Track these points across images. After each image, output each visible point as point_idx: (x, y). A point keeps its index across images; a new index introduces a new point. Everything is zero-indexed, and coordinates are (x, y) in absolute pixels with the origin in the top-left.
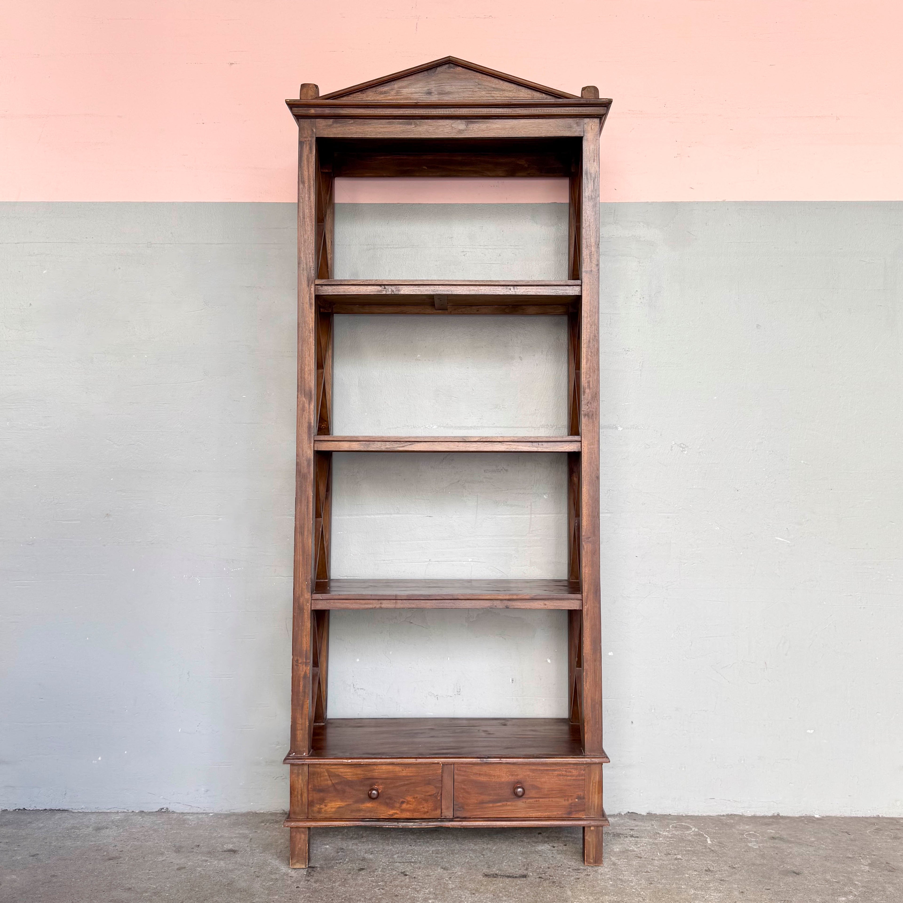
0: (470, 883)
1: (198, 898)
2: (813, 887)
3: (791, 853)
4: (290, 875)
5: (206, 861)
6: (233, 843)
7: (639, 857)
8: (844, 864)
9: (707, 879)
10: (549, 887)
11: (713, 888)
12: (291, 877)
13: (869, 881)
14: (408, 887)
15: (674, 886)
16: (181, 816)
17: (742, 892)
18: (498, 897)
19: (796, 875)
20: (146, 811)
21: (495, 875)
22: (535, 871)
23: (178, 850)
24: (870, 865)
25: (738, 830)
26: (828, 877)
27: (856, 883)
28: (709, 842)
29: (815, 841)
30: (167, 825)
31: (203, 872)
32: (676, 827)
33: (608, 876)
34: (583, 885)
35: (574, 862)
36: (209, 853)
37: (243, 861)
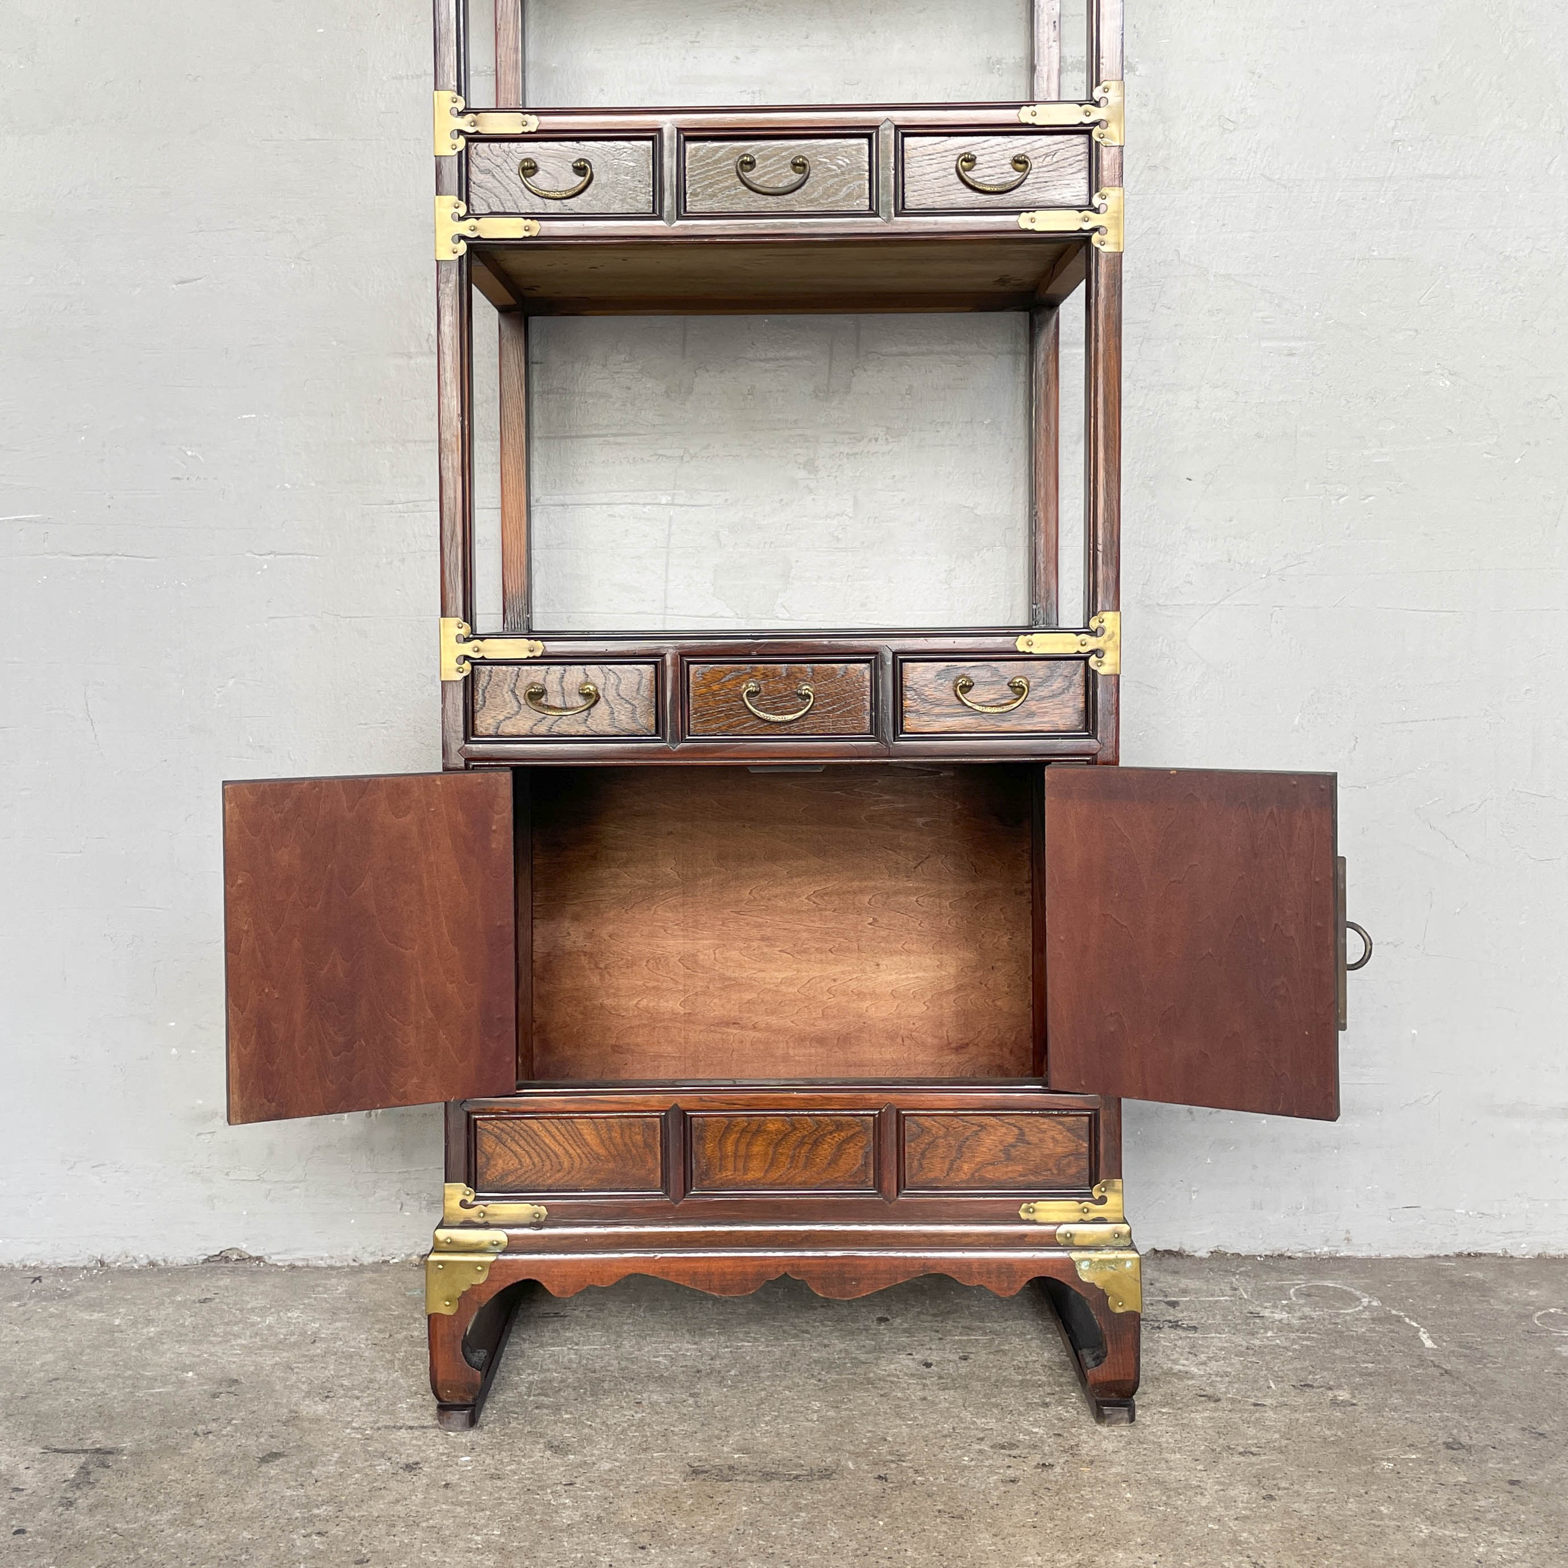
0: (635, 1505)
7: (1209, 1398)
21: (726, 1471)
22: (865, 1454)
25: (1508, 1302)
28: (1429, 1344)
32: (1309, 1295)
33: (1113, 1470)
35: (998, 1420)
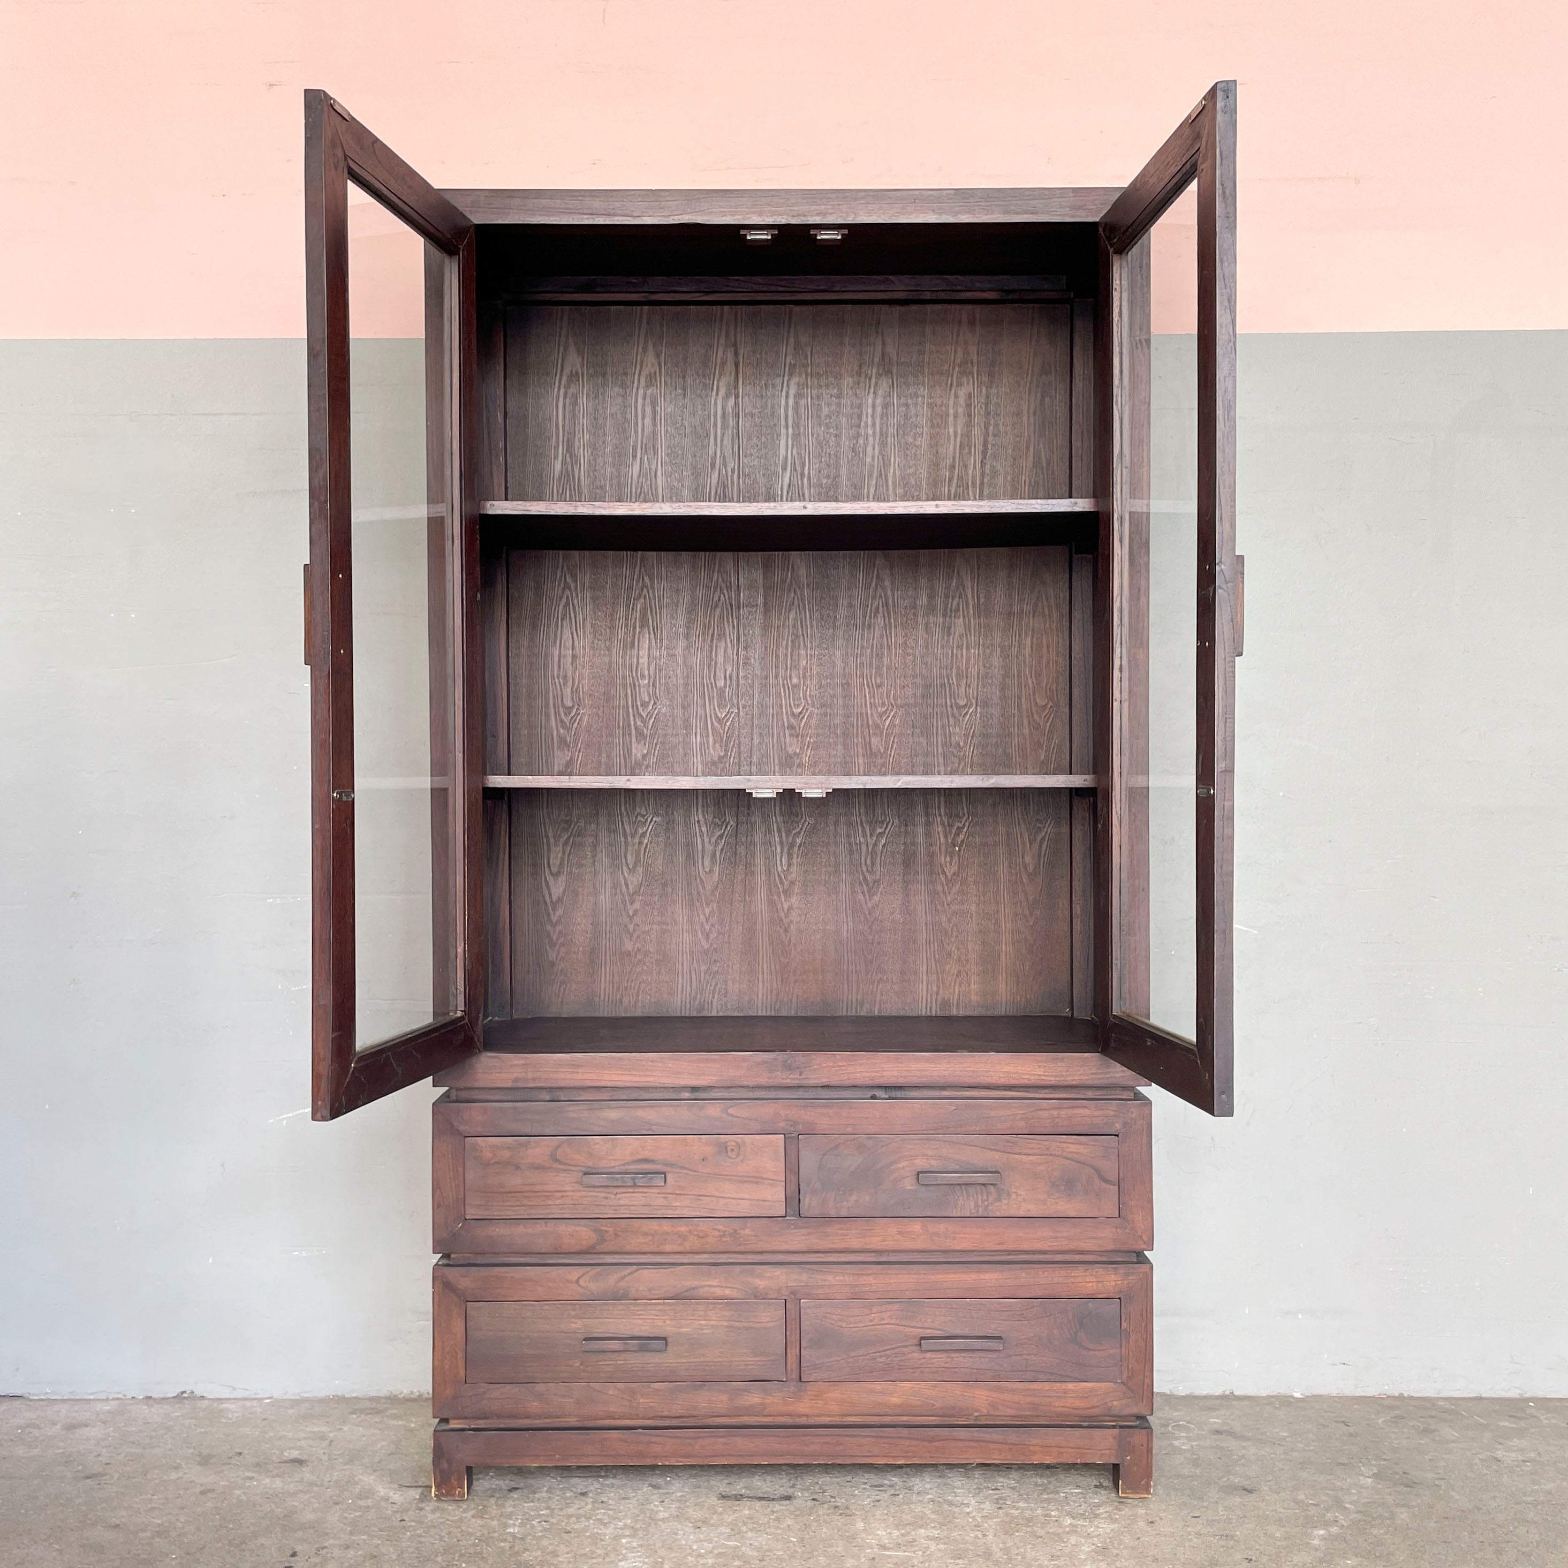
1: (230, 1541)
2: (1274, 1513)
3: (1243, 1456)
4: (391, 1500)
5: (251, 1478)
6: (300, 1448)
8: (1332, 1474)
9: (1096, 1501)
10: (828, 1515)
11: (1104, 1515)
12: (392, 1503)
13: (1369, 1502)
14: (588, 1519)
15: (1039, 1511)
16: (215, 1405)
17: (1152, 1522)
18: (740, 1532)
19: (1246, 1493)
20: (155, 1396)
23: (205, 1461)
24: (1375, 1476)
26: (1301, 1497)
27: (1348, 1506)
29: (1288, 1437)
30: (191, 1418)
31: (244, 1498)
34: (885, 1512)
36: (258, 1465)
37: (314, 1478)
